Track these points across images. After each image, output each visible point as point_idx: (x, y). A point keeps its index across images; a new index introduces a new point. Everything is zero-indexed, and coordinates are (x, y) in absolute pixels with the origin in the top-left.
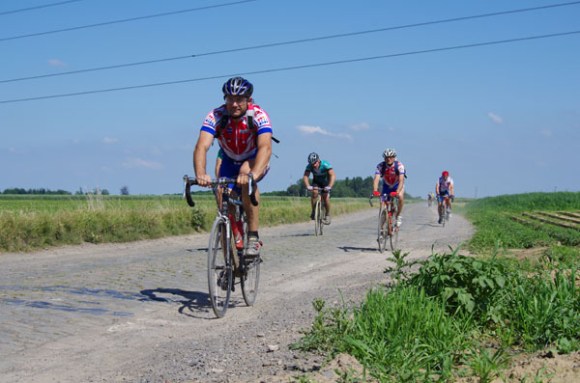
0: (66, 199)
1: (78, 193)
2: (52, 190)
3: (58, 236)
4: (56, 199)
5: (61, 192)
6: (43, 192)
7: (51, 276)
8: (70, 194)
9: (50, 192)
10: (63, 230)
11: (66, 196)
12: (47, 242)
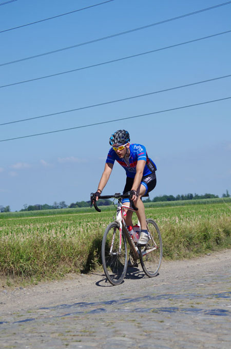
0: (214, 202)
1: (224, 196)
2: (200, 195)
3: (218, 241)
4: (205, 203)
5: (208, 196)
6: (190, 197)
7: (220, 282)
8: (217, 197)
9: (197, 197)
10: (222, 235)
11: (213, 199)
12: (208, 248)
